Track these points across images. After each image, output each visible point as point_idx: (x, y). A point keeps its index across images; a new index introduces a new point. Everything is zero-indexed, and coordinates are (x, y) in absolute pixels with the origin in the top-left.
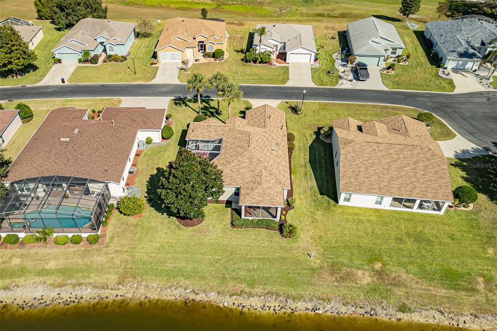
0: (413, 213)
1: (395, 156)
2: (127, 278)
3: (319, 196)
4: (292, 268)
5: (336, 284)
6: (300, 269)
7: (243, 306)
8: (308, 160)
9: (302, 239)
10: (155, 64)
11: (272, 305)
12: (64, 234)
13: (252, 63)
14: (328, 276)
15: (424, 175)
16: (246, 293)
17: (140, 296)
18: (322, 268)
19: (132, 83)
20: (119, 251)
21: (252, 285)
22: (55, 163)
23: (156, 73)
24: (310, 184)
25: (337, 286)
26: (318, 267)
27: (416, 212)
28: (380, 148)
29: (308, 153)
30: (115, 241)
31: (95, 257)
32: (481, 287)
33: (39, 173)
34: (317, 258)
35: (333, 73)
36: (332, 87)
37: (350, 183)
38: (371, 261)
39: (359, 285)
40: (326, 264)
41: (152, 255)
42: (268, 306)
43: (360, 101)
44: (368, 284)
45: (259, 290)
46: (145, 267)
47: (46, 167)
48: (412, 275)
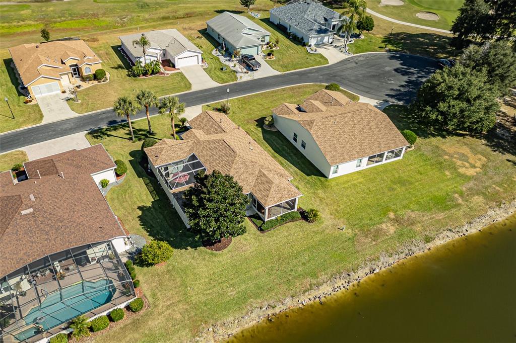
0: (383, 165)
2: (199, 326)
3: (308, 178)
4: (335, 245)
5: (374, 243)
6: (341, 244)
7: (319, 297)
8: (273, 151)
9: (325, 218)
10: (31, 101)
11: (340, 284)
12: (97, 316)
14: (365, 239)
16: (314, 285)
17: (222, 337)
18: (356, 235)
20: (171, 304)
21: (315, 276)
22: (32, 242)
23: (40, 111)
24: (292, 170)
25: (376, 244)
26: (353, 235)
27: (386, 163)
28: (338, 120)
29: (268, 146)
30: (160, 297)
31: (150, 323)
32: (460, 201)
33: (18, 263)
34: (348, 229)
35: (226, 69)
36: (235, 82)
38: (385, 214)
39: (390, 236)
40: (357, 231)
41: (208, 292)
42: (337, 287)
43: (268, 88)
44: (395, 232)
45: (323, 277)
46: (209, 307)
47: (22, 252)
48: (417, 212)
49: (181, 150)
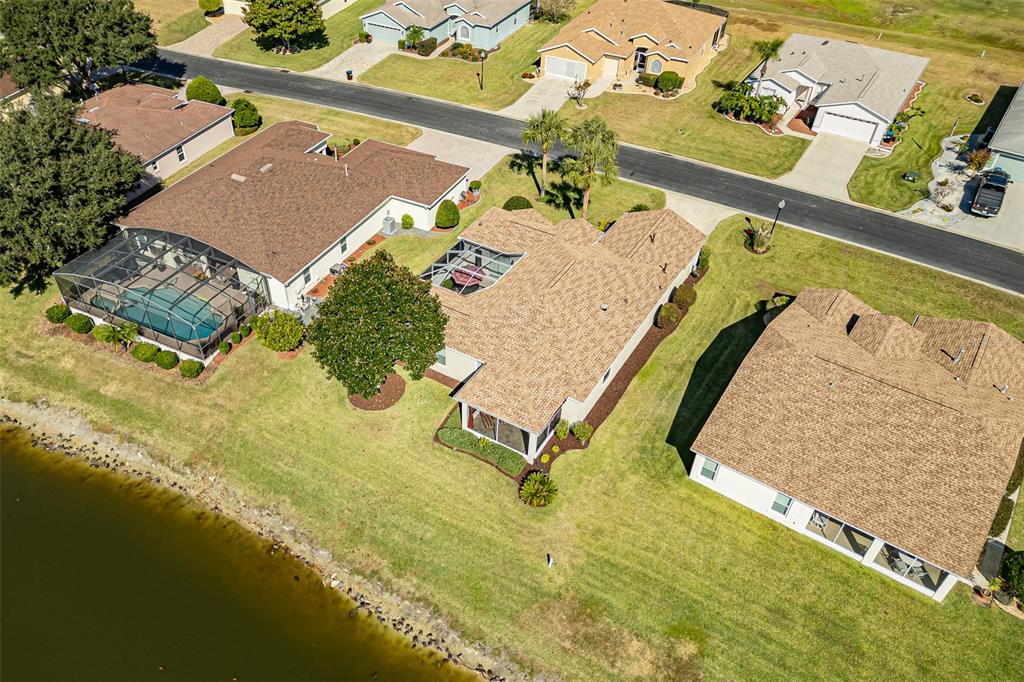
0: (861, 567)
1: (875, 415)
2: (205, 459)
3: (661, 443)
4: (499, 570)
5: (567, 644)
6: (511, 580)
7: (363, 603)
8: (695, 358)
9: (558, 519)
10: (532, 77)
11: (417, 627)
12: (156, 344)
13: (730, 117)
14: (561, 620)
15: (926, 485)
16: (380, 579)
17: (208, 500)
18: (559, 597)
19: (464, 106)
20: (221, 405)
21: (401, 566)
23: (520, 95)
24: (661, 411)
25: (566, 651)
26: (554, 591)
27: (870, 569)
28: (848, 384)
29: (707, 343)
30: (224, 386)
31: (178, 401)
34: (560, 570)
35: (913, 181)
36: (889, 213)
37: (726, 439)
38: (677, 632)
39: (616, 671)
40: (572, 593)
41: (267, 435)
42: (408, 625)
45: (407, 584)
46: (243, 452)
49: (521, 238)
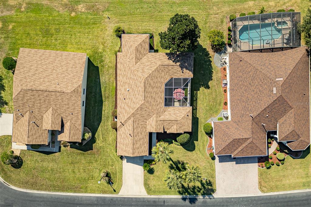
1: (46, 80)
4: (118, 11)
6: (115, 10)
14: (100, 7)
15: (32, 66)
20: (216, 15)
25: (96, 3)
26: (104, 12)
28: (54, 86)
30: (220, 20)
31: (229, 10)
32: (24, 6)
37: (79, 59)
38: (76, 17)
39: (85, 4)
40: (101, 14)
44: (80, 4)
47: (283, 58)
48: (57, 10)
